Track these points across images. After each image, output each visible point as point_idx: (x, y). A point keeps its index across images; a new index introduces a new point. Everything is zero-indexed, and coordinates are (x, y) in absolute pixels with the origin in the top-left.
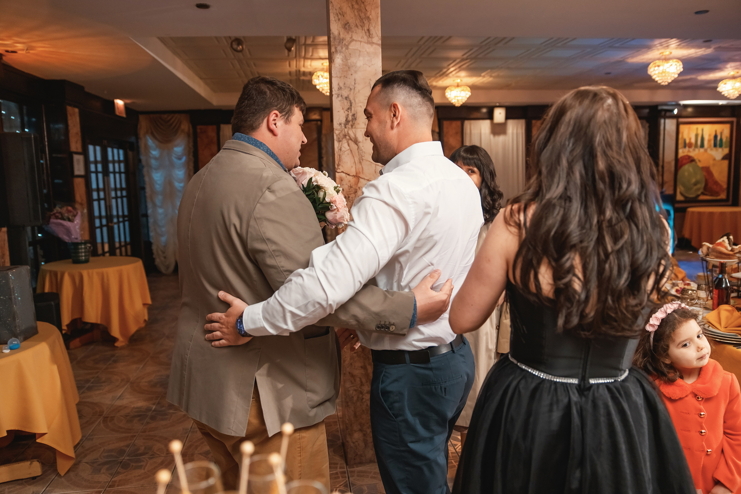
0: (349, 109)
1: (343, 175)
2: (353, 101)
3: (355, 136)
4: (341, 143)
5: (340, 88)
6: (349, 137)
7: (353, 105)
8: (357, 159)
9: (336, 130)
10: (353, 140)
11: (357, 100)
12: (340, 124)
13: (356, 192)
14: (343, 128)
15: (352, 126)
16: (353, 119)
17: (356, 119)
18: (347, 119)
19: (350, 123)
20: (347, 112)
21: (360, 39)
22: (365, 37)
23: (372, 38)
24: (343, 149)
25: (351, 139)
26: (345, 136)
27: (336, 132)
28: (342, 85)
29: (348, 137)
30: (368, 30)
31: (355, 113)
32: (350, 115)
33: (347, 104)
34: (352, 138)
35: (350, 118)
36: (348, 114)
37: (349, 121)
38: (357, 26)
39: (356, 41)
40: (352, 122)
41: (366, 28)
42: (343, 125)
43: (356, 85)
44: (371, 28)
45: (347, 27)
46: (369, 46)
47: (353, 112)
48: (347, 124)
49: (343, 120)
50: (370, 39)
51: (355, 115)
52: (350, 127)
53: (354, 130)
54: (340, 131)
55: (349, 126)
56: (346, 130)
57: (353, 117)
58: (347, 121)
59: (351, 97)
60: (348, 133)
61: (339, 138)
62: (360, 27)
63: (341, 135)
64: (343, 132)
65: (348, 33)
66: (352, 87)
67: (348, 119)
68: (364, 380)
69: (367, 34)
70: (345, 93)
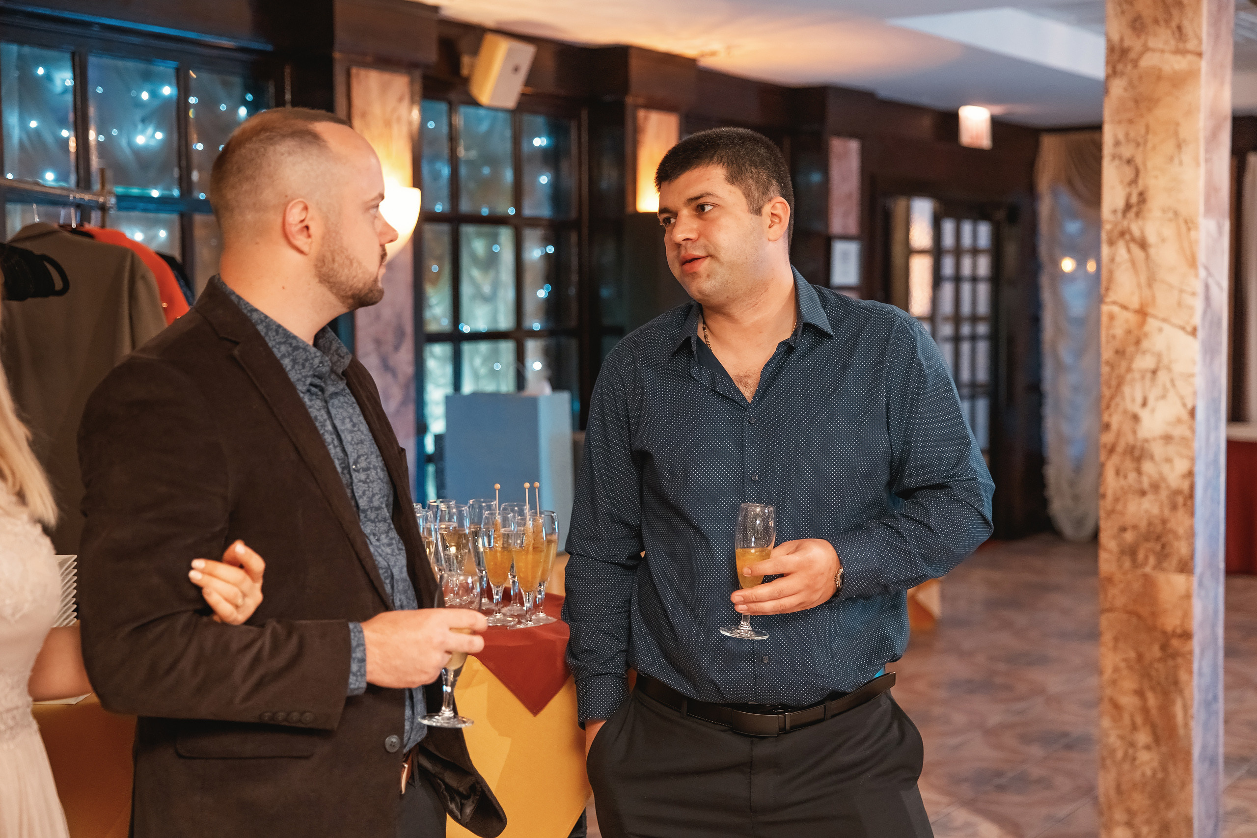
0: (1134, 182)
1: (1116, 309)
2: (1141, 167)
3: (1142, 232)
4: (1114, 247)
5: (1117, 144)
6: (1131, 235)
7: (1142, 174)
8: (1143, 279)
9: (1107, 223)
10: (1138, 241)
11: (1150, 164)
12: (1115, 212)
13: (1138, 342)
14: (1121, 218)
15: (1138, 214)
16: (1139, 202)
17: (1145, 202)
18: (1128, 201)
19: (1134, 210)
20: (1128, 190)
21: (1160, 45)
22: (1173, 43)
23: (1185, 41)
24: (1118, 259)
25: (1134, 240)
26: (1122, 234)
27: (1107, 227)
28: (1121, 137)
29: (1127, 237)
30: (1179, 28)
31: (1145, 189)
32: (1135, 192)
33: (1129, 173)
34: (1136, 238)
35: (1134, 199)
36: (1131, 193)
37: (1132, 206)
38: (1156, 21)
39: (1153, 50)
40: (1138, 207)
41: (1174, 24)
42: (1120, 215)
43: (1150, 137)
44: (1186, 24)
45: (1138, 24)
46: (1179, 58)
47: (1140, 188)
48: (1127, 212)
49: (1120, 204)
50: (1181, 46)
51: (1144, 195)
52: (1133, 217)
53: (1140, 222)
54: (1112, 225)
55: (1131, 214)
56: (1125, 222)
57: (1140, 198)
58: (1128, 207)
59: (1139, 160)
60: (1129, 229)
61: (1110, 238)
62: (1162, 23)
63: (1116, 233)
64: (1120, 227)
65: (1138, 36)
66: (1140, 140)
67: (1130, 201)
69: (1177, 35)
70: (1127, 151)
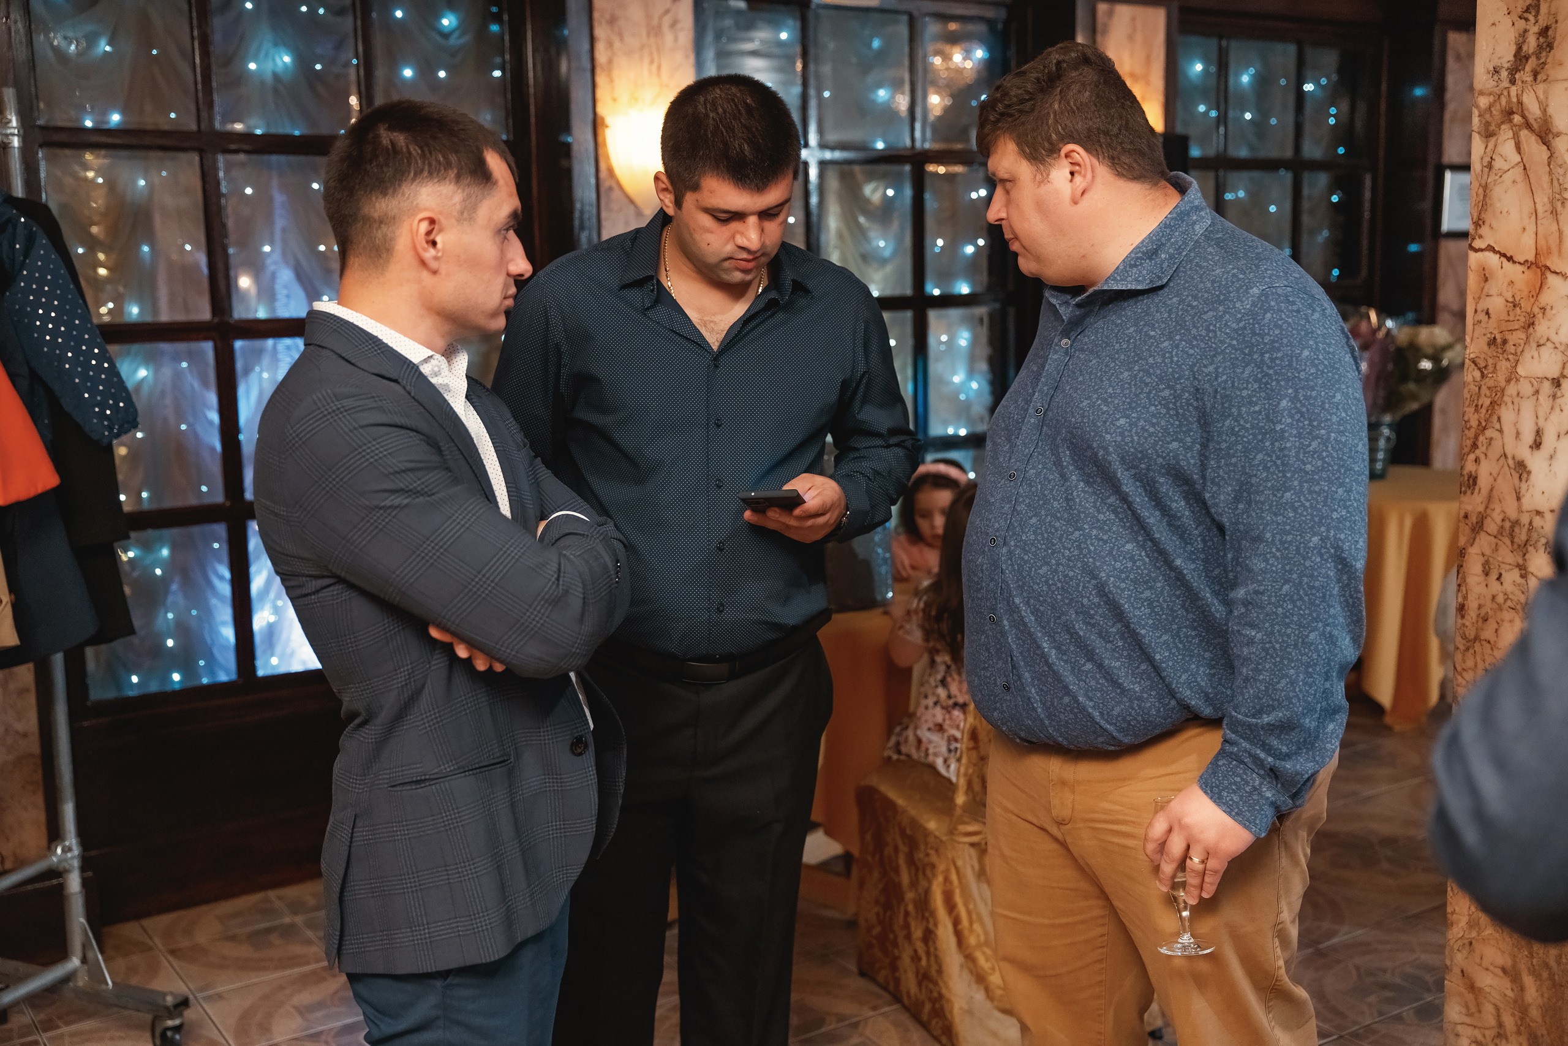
0: (1532, 8)
1: (1493, 259)
3: (1544, 111)
4: (1493, 140)
6: (1523, 116)
8: (1542, 200)
9: (1481, 93)
10: (1535, 126)
12: (1496, 71)
13: (1530, 325)
14: (1506, 84)
15: (1535, 74)
16: (1540, 47)
17: (1550, 46)
18: (1519, 49)
19: (1532, 63)
20: (1521, 24)
24: (1498, 164)
25: (1528, 126)
26: (1509, 114)
27: (1482, 102)
29: (1517, 119)
31: (1552, 20)
32: (1535, 29)
34: (1532, 121)
35: (1531, 43)
36: (1526, 31)
37: (1527, 58)
40: (1538, 58)
42: (1504, 74)
47: (1543, 20)
48: (1517, 70)
49: (1506, 55)
51: (1550, 33)
52: (1529, 78)
53: (1540, 88)
54: (1492, 99)
55: (1525, 75)
56: (1514, 90)
57: (1542, 40)
58: (1520, 58)
60: (1520, 103)
61: (1487, 124)
63: (1497, 112)
64: (1504, 101)
67: (1525, 48)
68: (1509, 1022)
